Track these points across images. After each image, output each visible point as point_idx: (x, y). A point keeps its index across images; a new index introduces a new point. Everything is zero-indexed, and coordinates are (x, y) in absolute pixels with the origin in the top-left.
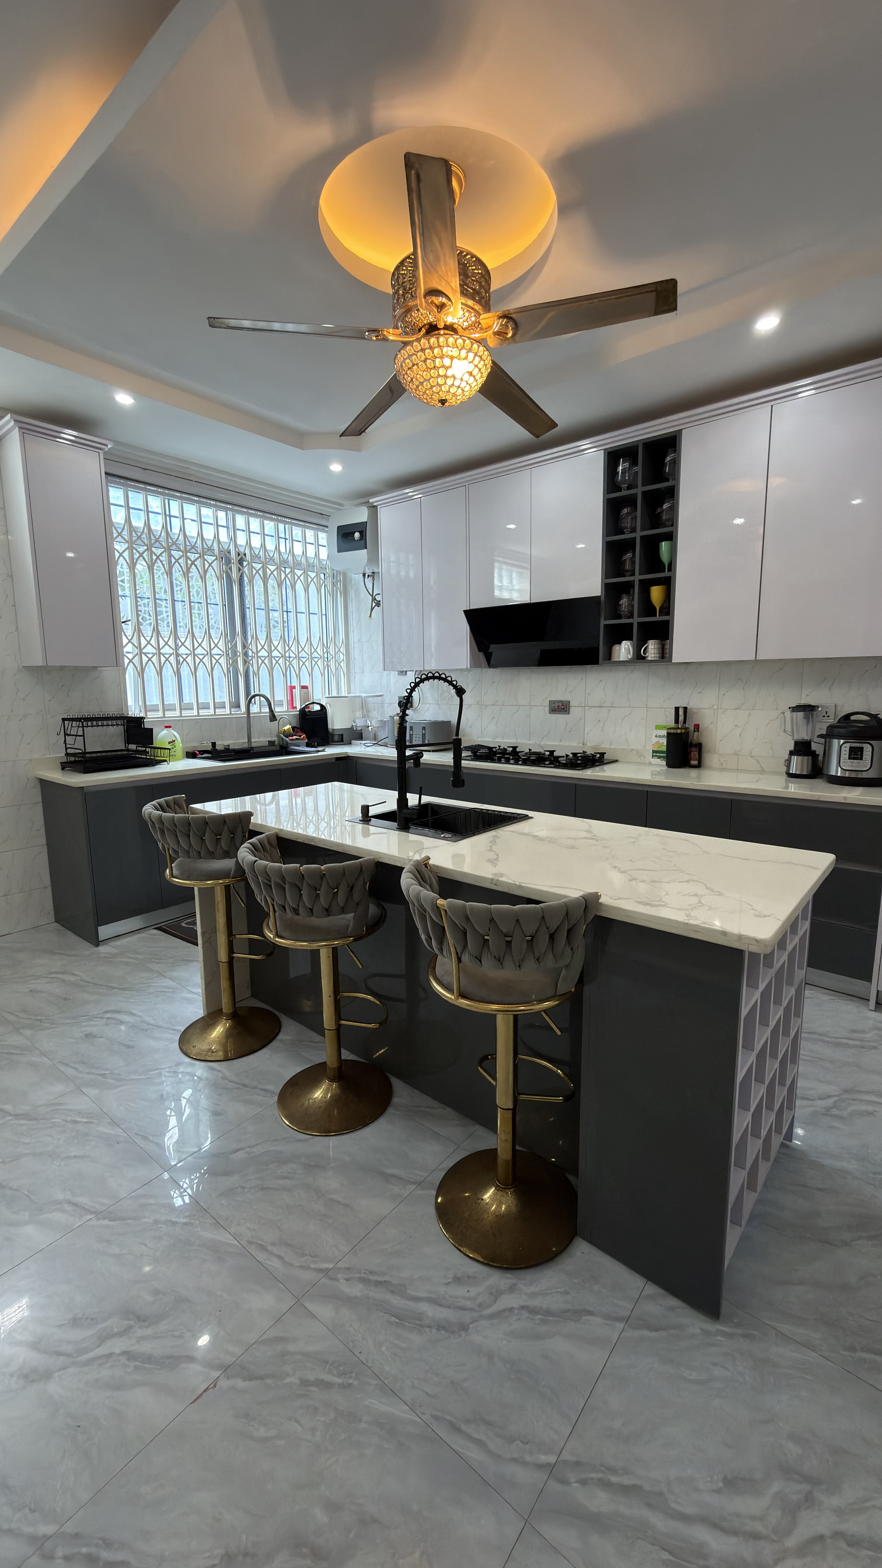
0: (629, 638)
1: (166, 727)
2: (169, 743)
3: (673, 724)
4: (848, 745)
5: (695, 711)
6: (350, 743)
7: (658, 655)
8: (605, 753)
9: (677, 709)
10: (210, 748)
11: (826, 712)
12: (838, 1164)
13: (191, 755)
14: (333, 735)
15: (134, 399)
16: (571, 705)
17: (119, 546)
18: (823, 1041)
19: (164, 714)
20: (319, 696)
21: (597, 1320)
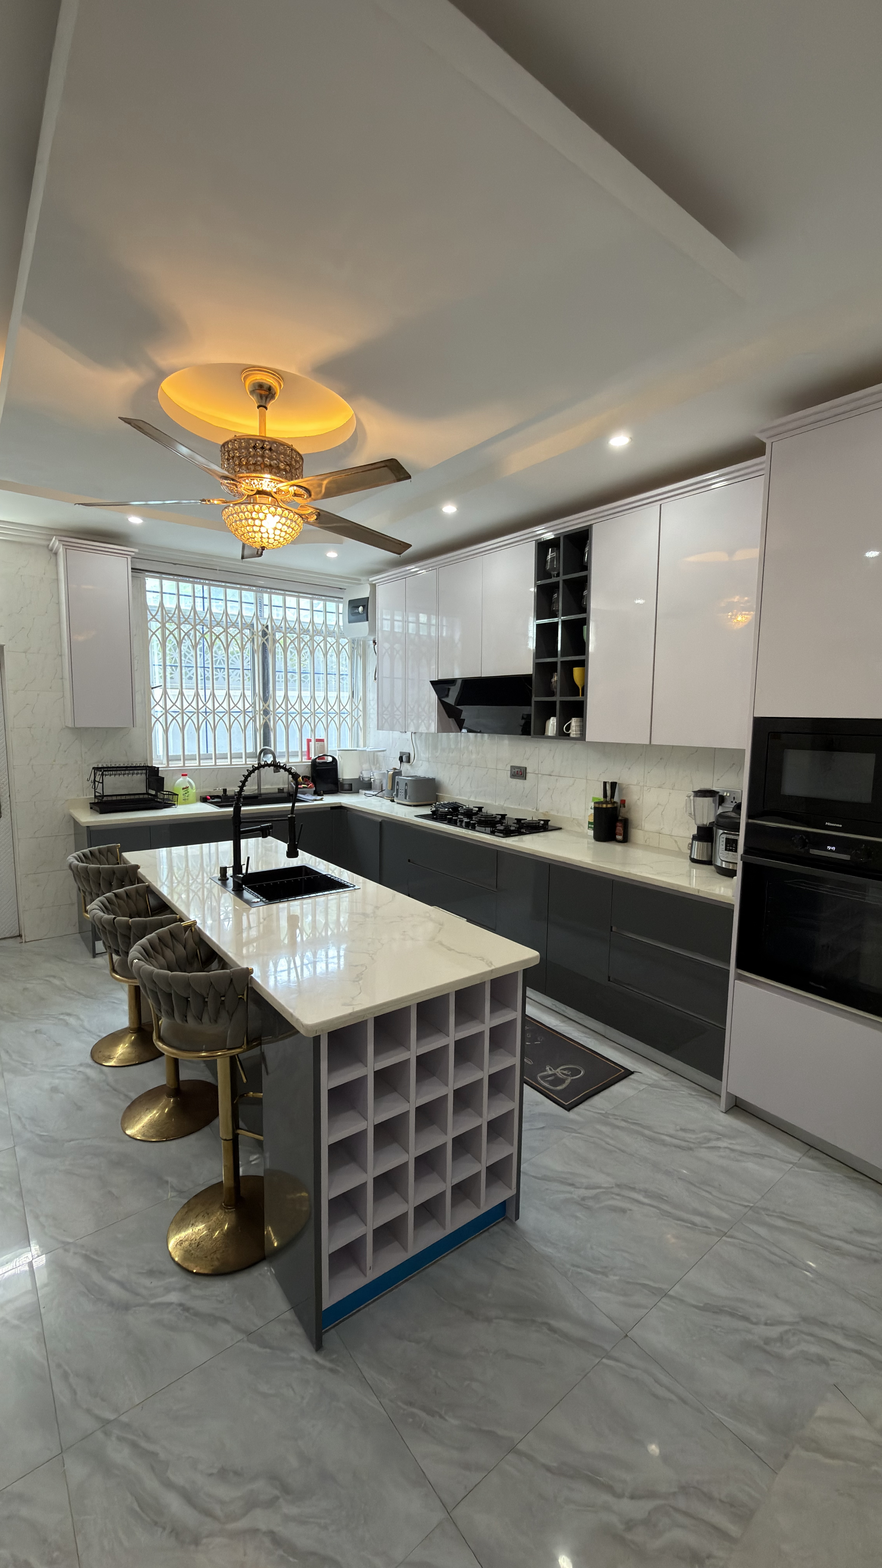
0: (554, 716)
1: (183, 775)
2: (183, 789)
3: (601, 798)
4: (725, 836)
5: (624, 786)
6: (358, 792)
7: (579, 733)
8: (549, 821)
9: (605, 783)
10: (221, 794)
11: (734, 798)
12: (549, 1250)
13: (204, 800)
14: (342, 784)
15: (142, 520)
16: (527, 772)
17: (154, 625)
18: (643, 1135)
19: (184, 763)
20: (333, 749)
21: (227, 1328)
